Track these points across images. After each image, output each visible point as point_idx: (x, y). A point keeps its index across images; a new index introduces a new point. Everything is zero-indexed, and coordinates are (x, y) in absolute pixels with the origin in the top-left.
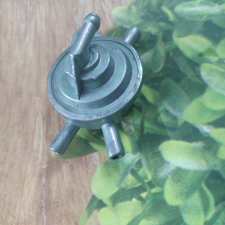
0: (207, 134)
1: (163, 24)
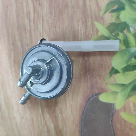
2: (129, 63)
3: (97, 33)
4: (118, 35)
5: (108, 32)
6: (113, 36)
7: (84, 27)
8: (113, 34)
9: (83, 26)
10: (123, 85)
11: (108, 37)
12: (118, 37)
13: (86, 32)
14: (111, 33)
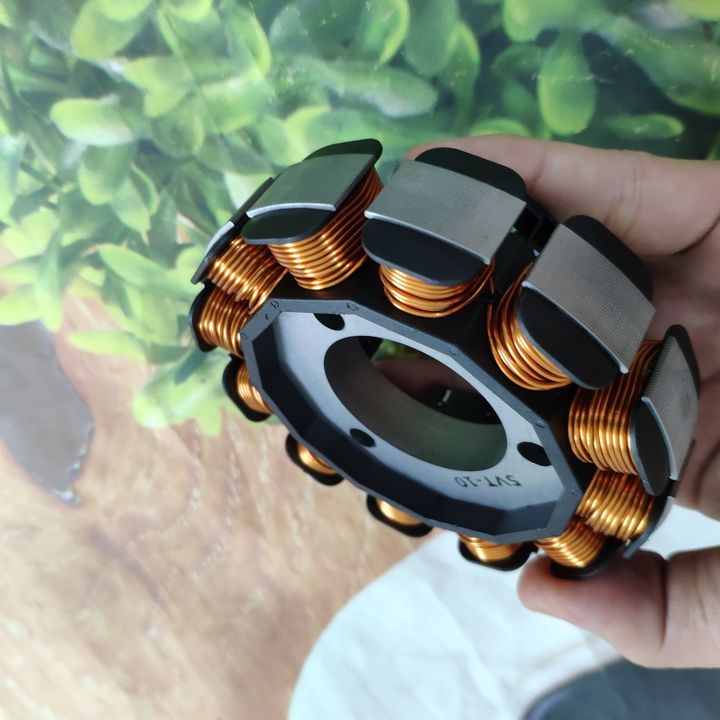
2: (19, 191)
10: (35, 260)
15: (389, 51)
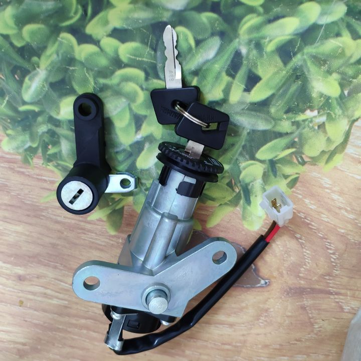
0: (142, 138)
1: (40, 119)
3: (103, 221)
4: (113, 199)
5: (106, 208)
6: (112, 204)
7: (90, 234)
8: (111, 204)
9: (88, 235)
11: (111, 211)
12: (116, 200)
13: (96, 233)
14: (108, 205)
15: (192, 43)
